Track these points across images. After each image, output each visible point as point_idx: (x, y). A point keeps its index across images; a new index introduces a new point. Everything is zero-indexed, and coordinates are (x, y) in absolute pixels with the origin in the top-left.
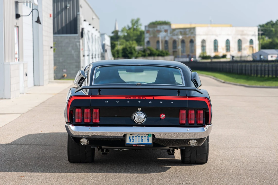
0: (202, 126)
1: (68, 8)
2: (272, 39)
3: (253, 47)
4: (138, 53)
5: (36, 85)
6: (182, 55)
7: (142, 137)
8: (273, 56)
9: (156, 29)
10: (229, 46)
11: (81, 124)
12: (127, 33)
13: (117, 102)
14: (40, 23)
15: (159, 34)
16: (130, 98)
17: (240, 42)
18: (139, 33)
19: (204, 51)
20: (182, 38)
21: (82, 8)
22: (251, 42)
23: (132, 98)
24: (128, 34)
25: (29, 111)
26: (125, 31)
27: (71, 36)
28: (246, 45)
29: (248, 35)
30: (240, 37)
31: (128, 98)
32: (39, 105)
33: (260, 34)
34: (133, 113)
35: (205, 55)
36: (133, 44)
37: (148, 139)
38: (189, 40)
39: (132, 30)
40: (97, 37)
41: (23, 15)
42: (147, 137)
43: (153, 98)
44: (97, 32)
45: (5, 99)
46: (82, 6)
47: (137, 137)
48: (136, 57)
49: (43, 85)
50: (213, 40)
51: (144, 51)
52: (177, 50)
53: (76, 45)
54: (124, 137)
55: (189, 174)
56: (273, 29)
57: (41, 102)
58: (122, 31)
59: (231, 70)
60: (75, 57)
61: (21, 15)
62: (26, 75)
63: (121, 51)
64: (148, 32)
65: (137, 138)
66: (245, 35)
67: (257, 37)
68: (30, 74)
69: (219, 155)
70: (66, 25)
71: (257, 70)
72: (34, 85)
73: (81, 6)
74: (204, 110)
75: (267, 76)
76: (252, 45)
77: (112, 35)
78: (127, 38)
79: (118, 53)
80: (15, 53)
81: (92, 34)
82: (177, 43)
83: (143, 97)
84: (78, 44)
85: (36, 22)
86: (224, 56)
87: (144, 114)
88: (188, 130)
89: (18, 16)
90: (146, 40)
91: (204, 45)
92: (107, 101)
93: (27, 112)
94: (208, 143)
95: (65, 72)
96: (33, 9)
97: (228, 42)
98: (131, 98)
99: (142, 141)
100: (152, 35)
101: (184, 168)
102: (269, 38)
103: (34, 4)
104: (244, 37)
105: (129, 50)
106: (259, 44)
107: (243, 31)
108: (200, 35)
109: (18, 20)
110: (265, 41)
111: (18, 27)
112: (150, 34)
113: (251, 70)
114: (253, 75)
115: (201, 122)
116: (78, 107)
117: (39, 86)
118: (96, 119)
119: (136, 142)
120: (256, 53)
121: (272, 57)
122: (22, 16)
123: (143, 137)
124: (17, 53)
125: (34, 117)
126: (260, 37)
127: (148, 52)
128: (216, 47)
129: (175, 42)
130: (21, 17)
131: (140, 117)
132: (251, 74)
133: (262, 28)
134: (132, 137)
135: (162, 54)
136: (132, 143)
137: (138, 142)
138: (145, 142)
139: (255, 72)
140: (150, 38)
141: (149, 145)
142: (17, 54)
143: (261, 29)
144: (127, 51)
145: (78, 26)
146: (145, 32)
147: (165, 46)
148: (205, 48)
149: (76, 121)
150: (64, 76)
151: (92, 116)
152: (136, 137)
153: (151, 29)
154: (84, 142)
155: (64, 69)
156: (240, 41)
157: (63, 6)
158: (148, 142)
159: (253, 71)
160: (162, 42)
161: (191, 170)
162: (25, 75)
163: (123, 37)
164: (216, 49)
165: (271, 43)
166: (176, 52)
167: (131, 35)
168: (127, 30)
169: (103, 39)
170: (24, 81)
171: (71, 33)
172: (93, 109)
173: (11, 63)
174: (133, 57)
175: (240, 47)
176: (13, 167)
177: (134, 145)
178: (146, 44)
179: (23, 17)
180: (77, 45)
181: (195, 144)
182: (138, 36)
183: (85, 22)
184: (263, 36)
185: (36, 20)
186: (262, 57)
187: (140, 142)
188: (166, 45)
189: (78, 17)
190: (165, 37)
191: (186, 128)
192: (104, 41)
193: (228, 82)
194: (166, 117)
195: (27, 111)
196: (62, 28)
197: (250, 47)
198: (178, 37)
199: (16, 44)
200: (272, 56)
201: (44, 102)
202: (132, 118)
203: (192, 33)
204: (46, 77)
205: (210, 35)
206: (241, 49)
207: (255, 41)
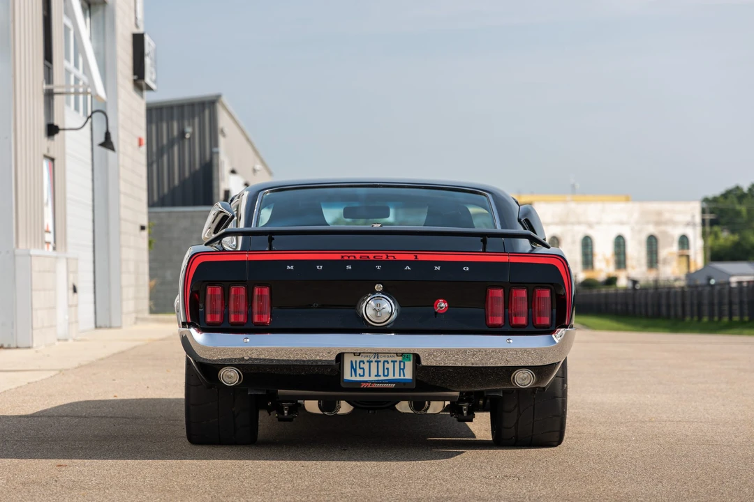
0: (548, 331)
1: (188, 136)
2: (739, 235)
3: (688, 257)
5: (100, 327)
7: (386, 363)
10: (624, 254)
11: (222, 326)
13: (318, 267)
14: (113, 149)
16: (352, 258)
17: (652, 243)
21: (224, 135)
22: (684, 241)
23: (358, 257)
25: (80, 367)
27: (195, 212)
28: (668, 250)
29: (674, 224)
30: (651, 230)
31: (349, 257)
33: (707, 222)
34: (361, 297)
37: (402, 367)
41: (67, 127)
42: (400, 362)
43: (416, 258)
45: (17, 347)
46: (226, 130)
47: (372, 361)
49: (120, 327)
50: (579, 238)
54: (336, 362)
56: (743, 209)
61: (60, 126)
62: (75, 290)
65: (374, 365)
66: (666, 223)
67: (699, 229)
68: (86, 295)
70: (183, 182)
71: (700, 305)
72: (96, 327)
73: (222, 131)
74: (553, 288)
75: (726, 319)
76: (686, 252)
80: (45, 228)
83: (389, 255)
85: (102, 145)
86: (611, 281)
87: (391, 302)
88: (511, 341)
89: (52, 130)
92: (292, 267)
93: (76, 368)
94: (563, 386)
96: (94, 109)
97: (620, 243)
98: (355, 257)
99: (386, 374)
102: (733, 232)
103: (97, 95)
104: (663, 228)
106: (705, 248)
107: (659, 213)
109: (52, 143)
110: (722, 241)
111: (53, 160)
113: (683, 305)
114: (688, 319)
115: (546, 321)
116: (213, 283)
117: (110, 327)
118: (261, 314)
119: (370, 376)
120: (697, 272)
122: (64, 129)
123: (388, 363)
124: (51, 229)
125: (94, 374)
126: (708, 229)
128: (590, 257)
130: (61, 132)
131: (381, 308)
132: (684, 314)
133: (713, 205)
134: (360, 362)
136: (358, 378)
137: (376, 376)
138: (394, 376)
139: (695, 308)
141: (404, 384)
142: (50, 232)
143: (710, 208)
145: (215, 183)
149: (209, 319)
151: (252, 306)
152: (370, 362)
154: (230, 377)
156: (654, 240)
157: (176, 133)
158: (402, 377)
159: (688, 308)
162: (71, 291)
164: (588, 261)
165: (737, 245)
170: (70, 306)
171: (195, 204)
172: (253, 288)
173: (33, 252)
175: (654, 256)
176: (38, 451)
177: (363, 385)
179: (67, 133)
181: (528, 382)
183: (233, 177)
184: (716, 228)
185: (102, 139)
186: (713, 282)
187: (380, 376)
189: (215, 161)
191: (504, 338)
194: (449, 306)
195: (76, 366)
196: (173, 191)
197: (681, 256)
199: (47, 204)
202: (359, 312)
204: (129, 306)
205: (573, 224)
206: (657, 262)
207: (695, 239)
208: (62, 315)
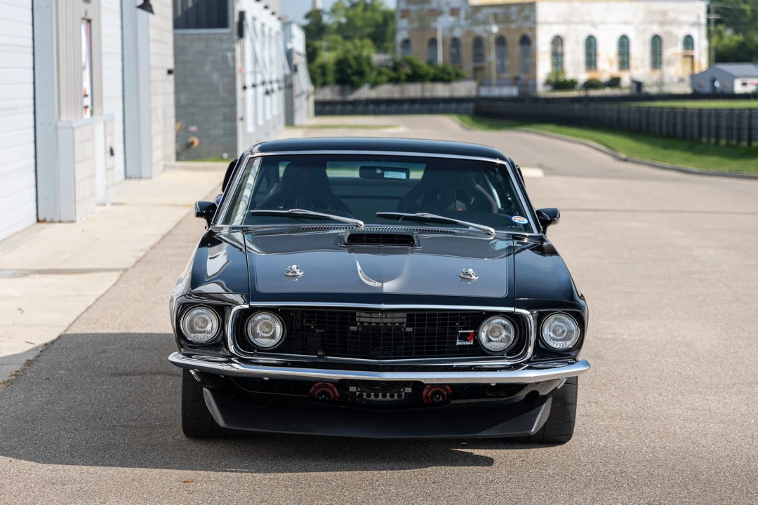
2: (744, 35)
3: (692, 57)
4: (380, 73)
5: (130, 178)
6: (498, 78)
8: (748, 81)
9: (426, 7)
10: (628, 54)
12: (347, 16)
14: (151, 11)
15: (435, 21)
17: (656, 43)
18: (379, 18)
19: (560, 67)
20: (500, 30)
22: (688, 42)
24: (350, 20)
25: (137, 262)
26: (342, 12)
27: (210, 34)
28: (673, 51)
29: (679, 23)
30: (656, 30)
32: (159, 243)
33: (712, 21)
35: (561, 78)
36: (362, 47)
38: (517, 38)
39: (359, 10)
40: (273, 33)
44: (274, 18)
45: (60, 222)
48: (374, 85)
49: (150, 178)
50: (583, 37)
51: (396, 67)
52: (485, 64)
53: (225, 60)
55: (648, 472)
56: (748, 8)
57: (164, 232)
58: (334, 11)
59: (644, 125)
60: (222, 93)
62: (112, 153)
63: (331, 68)
64: (405, 14)
66: (671, 23)
67: (704, 30)
68: (119, 150)
69: (710, 411)
72: (126, 177)
76: (690, 53)
77: (306, 22)
78: (346, 31)
79: (324, 74)
80: (84, 93)
81: (263, 25)
82: (486, 44)
84: (229, 55)
85: (141, 7)
86: (614, 82)
90: (401, 36)
91: (559, 50)
93: (134, 266)
95: (194, 134)
97: (624, 43)
100: (416, 25)
101: (627, 452)
102: (736, 32)
104: (667, 28)
105: (353, 63)
106: (710, 49)
107: (664, 13)
108: (547, 23)
110: (726, 41)
111: (89, 21)
112: (411, 22)
117: (140, 178)
120: (702, 73)
121: (744, 84)
124: (88, 92)
125: (158, 280)
126: (712, 28)
127: (407, 70)
128: (593, 57)
129: (478, 42)
132: (701, 135)
133: (718, 5)
135: (446, 77)
140: (411, 31)
142: (87, 96)
143: (716, 8)
144: (350, 66)
145: (230, 5)
146: (398, 15)
147: (452, 55)
148: (562, 58)
150: (192, 143)
153: (413, 8)
155: (193, 124)
156: (658, 40)
160: (444, 43)
161: (649, 458)
162: (109, 154)
163: (335, 27)
164: (591, 61)
165: (742, 46)
166: (482, 69)
167: (359, 23)
168: (347, 10)
169: (288, 37)
170: (107, 170)
171: (209, 25)
173: (74, 124)
174: (365, 82)
175: (658, 56)
176: (154, 449)
178: (399, 49)
180: (227, 57)
182: (378, 26)
184: (721, 27)
185: (140, 4)
186: (717, 84)
188: (454, 51)
190: (451, 29)
192: (291, 42)
193: (636, 158)
195: (133, 261)
196: (186, 13)
197: (685, 56)
198: (488, 28)
199: (85, 67)
200: (744, 82)
201: (169, 233)
203: (527, 18)
204: (158, 155)
205: (576, 23)
206: (661, 63)
207: (700, 39)
208: (100, 180)
